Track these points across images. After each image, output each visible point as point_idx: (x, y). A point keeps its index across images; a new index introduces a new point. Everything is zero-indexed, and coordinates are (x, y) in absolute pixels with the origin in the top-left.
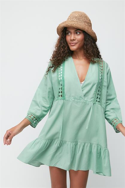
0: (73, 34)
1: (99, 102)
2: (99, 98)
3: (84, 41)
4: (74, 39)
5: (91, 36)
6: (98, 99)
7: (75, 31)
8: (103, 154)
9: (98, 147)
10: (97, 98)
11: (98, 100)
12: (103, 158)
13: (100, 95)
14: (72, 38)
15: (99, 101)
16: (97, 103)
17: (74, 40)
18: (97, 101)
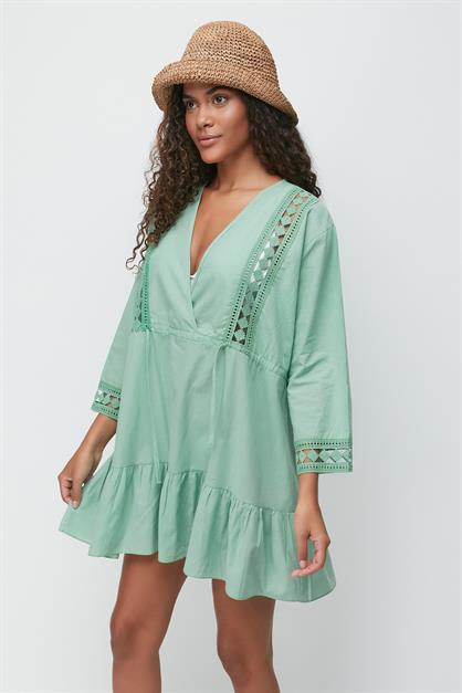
0: (203, 106)
1: (243, 342)
2: (245, 330)
3: (246, 123)
4: (208, 122)
5: (267, 105)
6: (241, 331)
7: (209, 93)
8: (234, 525)
9: (221, 496)
10: (238, 328)
11: (240, 335)
12: (231, 537)
13: (248, 317)
14: (202, 120)
15: (242, 338)
16: (237, 345)
17: (206, 125)
18: (234, 339)
